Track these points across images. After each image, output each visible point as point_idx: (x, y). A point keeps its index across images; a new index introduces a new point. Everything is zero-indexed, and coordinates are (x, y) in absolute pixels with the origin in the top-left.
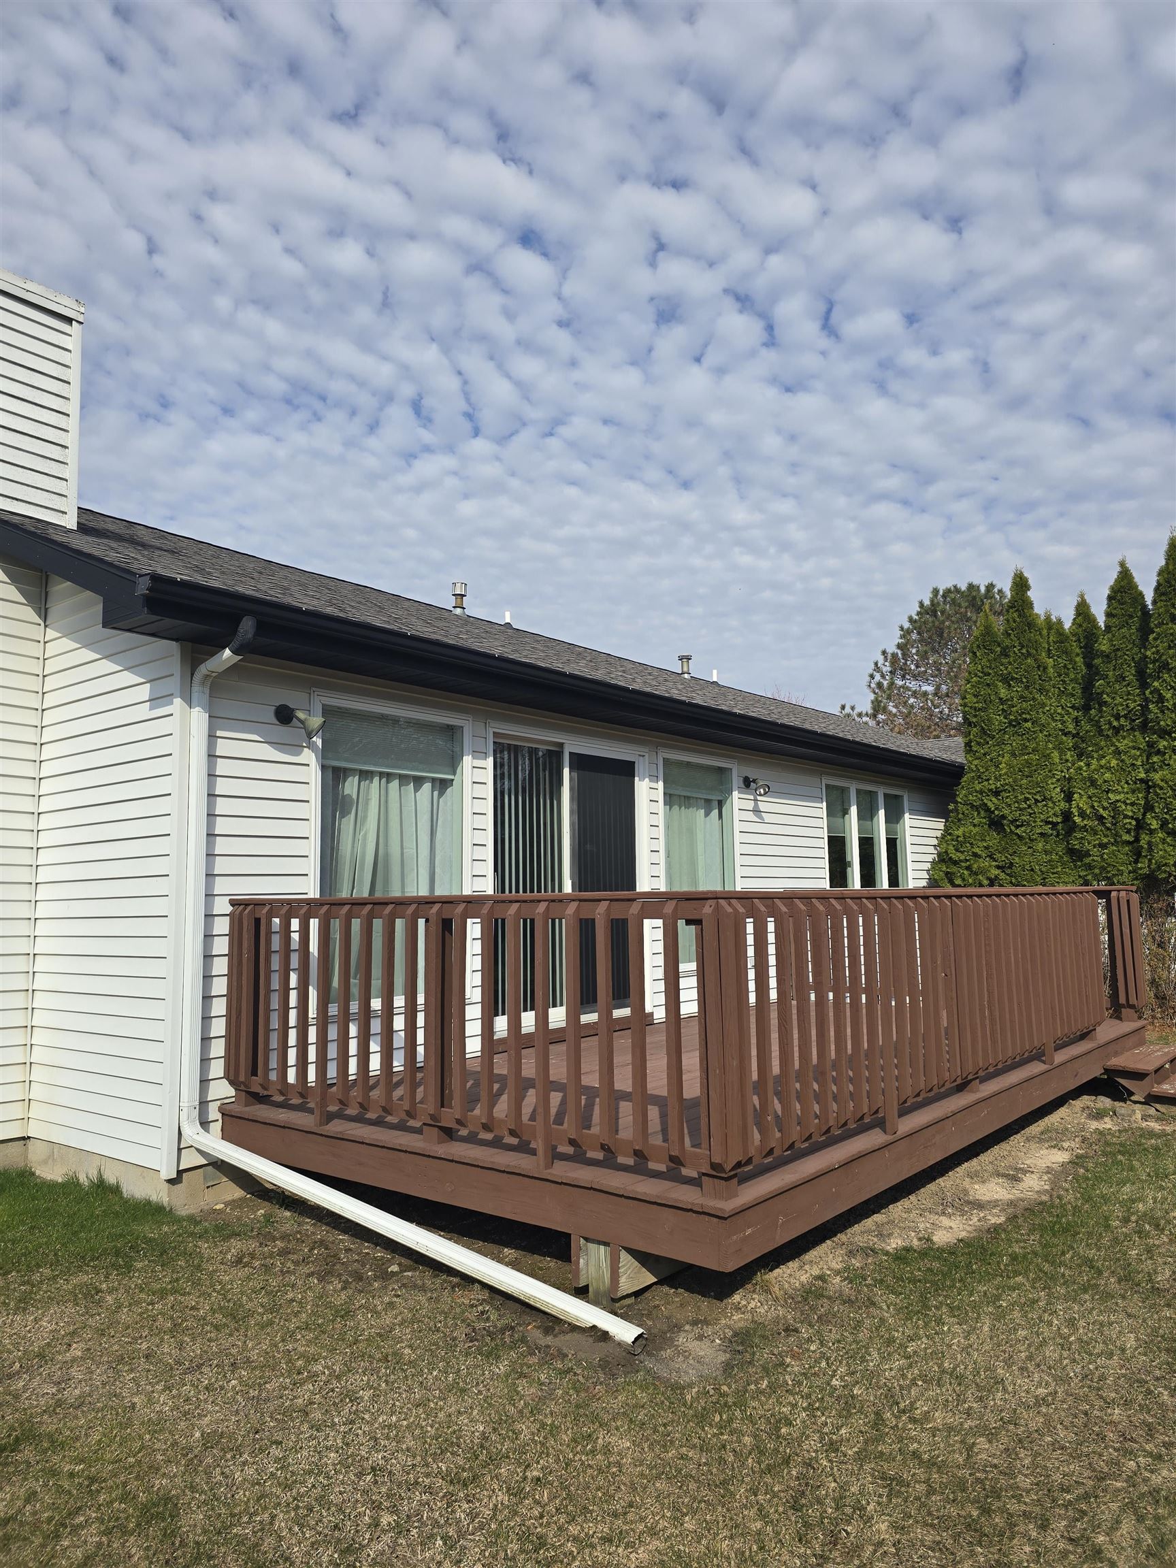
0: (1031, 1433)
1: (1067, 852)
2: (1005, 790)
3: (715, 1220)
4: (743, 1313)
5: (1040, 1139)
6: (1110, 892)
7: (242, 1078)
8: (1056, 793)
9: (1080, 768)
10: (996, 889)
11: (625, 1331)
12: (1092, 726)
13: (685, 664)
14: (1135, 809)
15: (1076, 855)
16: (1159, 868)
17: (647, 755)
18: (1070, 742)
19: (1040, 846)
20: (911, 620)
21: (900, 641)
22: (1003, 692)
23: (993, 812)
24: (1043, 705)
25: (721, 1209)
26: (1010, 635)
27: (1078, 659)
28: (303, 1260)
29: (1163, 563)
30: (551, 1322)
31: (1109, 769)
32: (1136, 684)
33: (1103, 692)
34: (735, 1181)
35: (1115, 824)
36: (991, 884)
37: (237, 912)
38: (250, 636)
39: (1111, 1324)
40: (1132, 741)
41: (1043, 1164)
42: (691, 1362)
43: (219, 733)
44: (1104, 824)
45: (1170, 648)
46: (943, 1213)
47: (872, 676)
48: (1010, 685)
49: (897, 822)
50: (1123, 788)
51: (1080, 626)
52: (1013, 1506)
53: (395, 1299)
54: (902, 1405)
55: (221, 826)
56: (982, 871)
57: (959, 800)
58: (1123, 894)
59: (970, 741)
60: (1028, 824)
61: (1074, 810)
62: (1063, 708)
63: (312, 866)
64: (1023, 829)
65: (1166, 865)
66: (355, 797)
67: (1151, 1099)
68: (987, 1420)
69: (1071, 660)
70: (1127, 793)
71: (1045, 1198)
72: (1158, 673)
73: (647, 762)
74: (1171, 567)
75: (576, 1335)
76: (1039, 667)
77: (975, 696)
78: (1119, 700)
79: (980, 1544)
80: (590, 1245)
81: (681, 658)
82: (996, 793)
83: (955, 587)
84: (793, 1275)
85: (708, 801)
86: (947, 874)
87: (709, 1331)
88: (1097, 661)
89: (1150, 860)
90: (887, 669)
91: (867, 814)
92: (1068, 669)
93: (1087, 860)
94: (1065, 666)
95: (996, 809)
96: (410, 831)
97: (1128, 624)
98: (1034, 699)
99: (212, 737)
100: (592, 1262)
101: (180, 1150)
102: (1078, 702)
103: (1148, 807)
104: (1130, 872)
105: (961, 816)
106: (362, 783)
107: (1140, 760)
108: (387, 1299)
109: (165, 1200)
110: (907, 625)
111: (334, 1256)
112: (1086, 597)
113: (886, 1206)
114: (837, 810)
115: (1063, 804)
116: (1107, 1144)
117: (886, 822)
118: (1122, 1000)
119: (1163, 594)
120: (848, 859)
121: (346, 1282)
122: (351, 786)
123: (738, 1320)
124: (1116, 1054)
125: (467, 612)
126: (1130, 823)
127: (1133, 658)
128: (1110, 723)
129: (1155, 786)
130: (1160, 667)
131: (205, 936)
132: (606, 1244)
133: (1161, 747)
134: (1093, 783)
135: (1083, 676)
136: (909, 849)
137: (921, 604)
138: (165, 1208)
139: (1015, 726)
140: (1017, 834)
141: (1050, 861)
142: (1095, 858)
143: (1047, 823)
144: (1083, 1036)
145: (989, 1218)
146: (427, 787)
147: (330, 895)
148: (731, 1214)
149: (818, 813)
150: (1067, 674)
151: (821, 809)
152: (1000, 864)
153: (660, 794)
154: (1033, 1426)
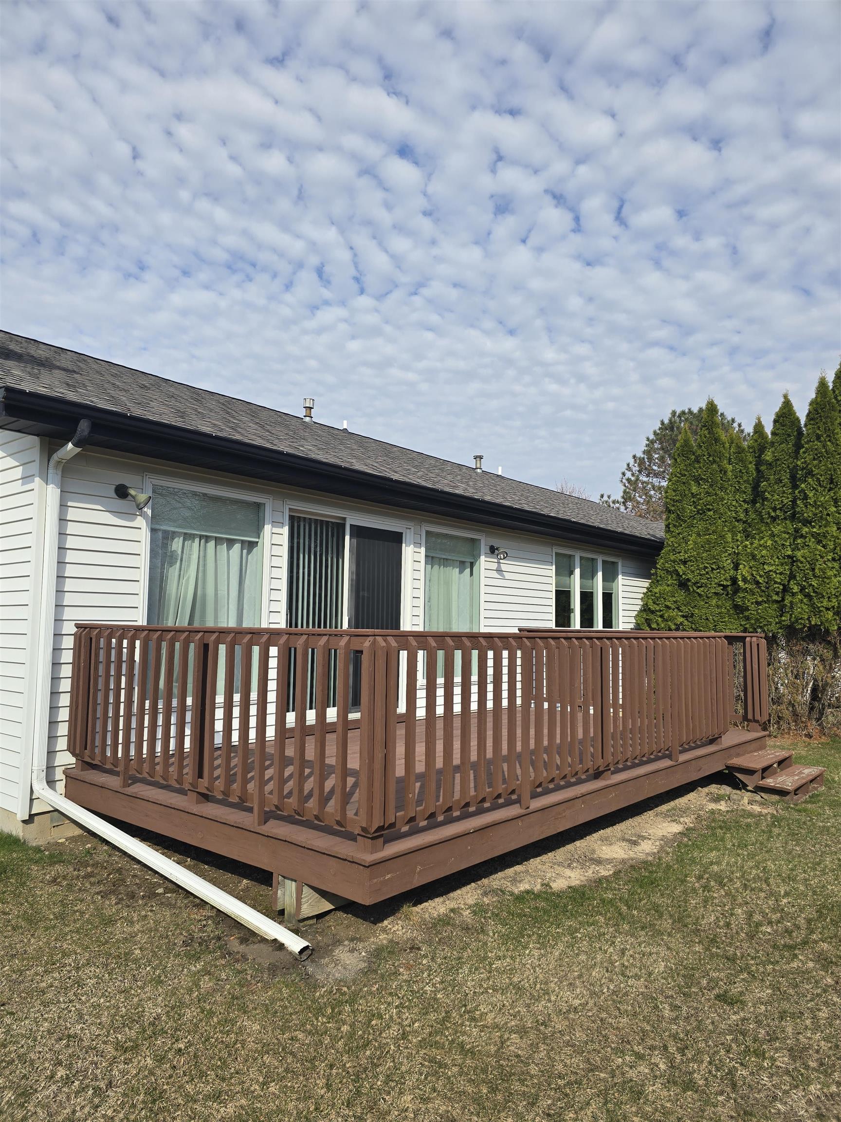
0: (555, 1032)
1: (733, 607)
2: (690, 561)
3: (362, 867)
4: (387, 934)
5: (666, 816)
6: (745, 637)
7: (77, 752)
8: (728, 563)
9: (746, 546)
10: (679, 634)
11: (295, 943)
12: (757, 515)
13: (478, 462)
14: (782, 577)
15: (739, 609)
16: (797, 621)
17: (412, 528)
18: (740, 526)
19: (714, 602)
20: (655, 433)
21: (646, 448)
22: (694, 489)
23: (681, 576)
24: (722, 499)
25: (364, 860)
26: (701, 446)
27: (750, 466)
28: (98, 882)
29: (813, 396)
30: (249, 935)
31: (766, 547)
32: (790, 485)
33: (765, 491)
34: (381, 840)
35: (768, 588)
36: (677, 629)
37: (79, 633)
38: (86, 433)
39: (651, 954)
40: (784, 527)
41: (660, 833)
42: (340, 968)
43: (69, 504)
44: (760, 587)
45: (814, 459)
46: (569, 866)
47: (624, 474)
48: (699, 484)
49: (613, 581)
50: (775, 562)
51: (756, 441)
52: (516, 1086)
53: (149, 913)
54: (468, 1008)
55: (69, 571)
56: (671, 619)
57: (658, 567)
58: (754, 639)
59: (669, 524)
60: (706, 586)
61: (739, 577)
62: (737, 501)
63: (142, 601)
64: (702, 589)
65: (801, 619)
66: (179, 552)
67: (759, 789)
68: (526, 1022)
69: (745, 467)
70: (778, 565)
71: (650, 858)
72: (805, 478)
73: (412, 533)
74: (819, 400)
75: (262, 946)
76: (721, 471)
77: (674, 491)
78: (776, 497)
79: (478, 1115)
80: (288, 882)
81: (476, 458)
82: (685, 562)
83: (690, 409)
84: (437, 907)
85: (462, 563)
86: (646, 620)
87: (360, 945)
88: (763, 468)
89: (791, 615)
90: (636, 469)
91: (588, 574)
92: (743, 473)
93: (747, 614)
94: (740, 471)
95: (684, 574)
96: (222, 578)
97: (786, 441)
98: (716, 494)
99: (63, 506)
100: (287, 893)
101: (32, 800)
102: (749, 497)
103: (792, 577)
104: (776, 624)
105: (659, 578)
106: (186, 543)
107: (788, 541)
108: (143, 913)
109: (21, 835)
110: (652, 437)
111: (122, 880)
112: (761, 419)
113: (527, 859)
114: (564, 569)
115: (732, 572)
116: (714, 821)
117: (603, 581)
118: (750, 716)
119: (812, 419)
120: (572, 607)
121: (122, 899)
122: (177, 544)
123: (383, 938)
124: (738, 755)
125: (314, 420)
126: (778, 587)
127: (788, 467)
128: (769, 513)
129: (798, 560)
130: (806, 473)
131: (54, 649)
132: (295, 881)
133: (804, 532)
134: (754, 557)
135: (753, 479)
136: (621, 601)
137: (662, 423)
138: (20, 841)
139: (701, 514)
140: (698, 593)
141: (720, 613)
142: (752, 612)
143: (720, 585)
144: (712, 741)
145: (601, 871)
146: (237, 546)
147: (158, 624)
148: (371, 863)
149: (549, 573)
150: (741, 477)
151: (551, 570)
152: (685, 614)
153: (422, 557)
154: (559, 1027)
